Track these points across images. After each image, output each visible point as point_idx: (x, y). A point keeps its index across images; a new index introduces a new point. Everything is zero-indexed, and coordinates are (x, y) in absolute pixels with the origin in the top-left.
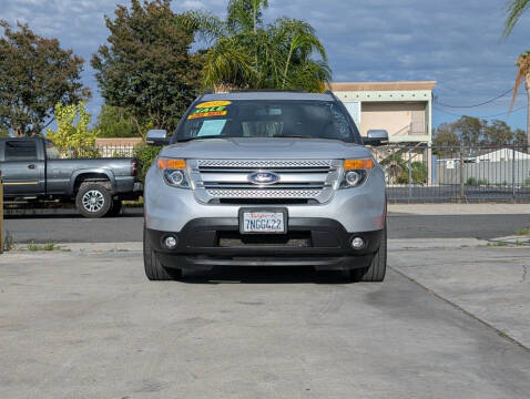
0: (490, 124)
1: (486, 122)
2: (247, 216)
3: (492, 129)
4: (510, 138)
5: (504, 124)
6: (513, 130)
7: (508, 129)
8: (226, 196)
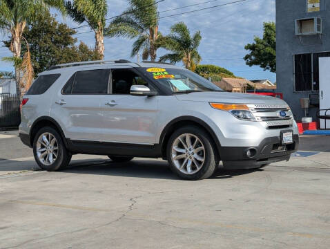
2: (284, 135)
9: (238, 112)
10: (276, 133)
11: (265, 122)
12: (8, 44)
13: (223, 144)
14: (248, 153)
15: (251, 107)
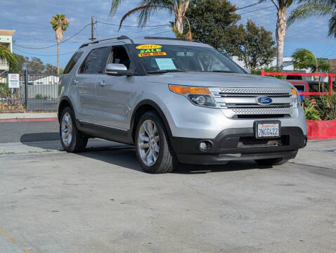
0: (30, 60)
1: (28, 58)
2: (260, 126)
3: (32, 63)
4: (43, 69)
5: (39, 60)
6: (45, 64)
7: (42, 63)
8: (241, 113)
9: (196, 96)
10: (249, 123)
11: (230, 110)
12: (173, 24)
13: (175, 134)
14: (203, 146)
15: (214, 91)
